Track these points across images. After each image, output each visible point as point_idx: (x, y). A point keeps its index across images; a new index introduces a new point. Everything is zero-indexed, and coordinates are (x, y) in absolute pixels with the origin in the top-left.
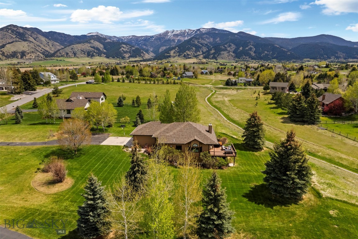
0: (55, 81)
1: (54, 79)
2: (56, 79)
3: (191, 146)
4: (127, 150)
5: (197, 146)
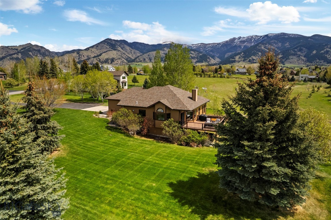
1: (113, 70)
3: (156, 112)
4: (96, 115)
5: (163, 111)
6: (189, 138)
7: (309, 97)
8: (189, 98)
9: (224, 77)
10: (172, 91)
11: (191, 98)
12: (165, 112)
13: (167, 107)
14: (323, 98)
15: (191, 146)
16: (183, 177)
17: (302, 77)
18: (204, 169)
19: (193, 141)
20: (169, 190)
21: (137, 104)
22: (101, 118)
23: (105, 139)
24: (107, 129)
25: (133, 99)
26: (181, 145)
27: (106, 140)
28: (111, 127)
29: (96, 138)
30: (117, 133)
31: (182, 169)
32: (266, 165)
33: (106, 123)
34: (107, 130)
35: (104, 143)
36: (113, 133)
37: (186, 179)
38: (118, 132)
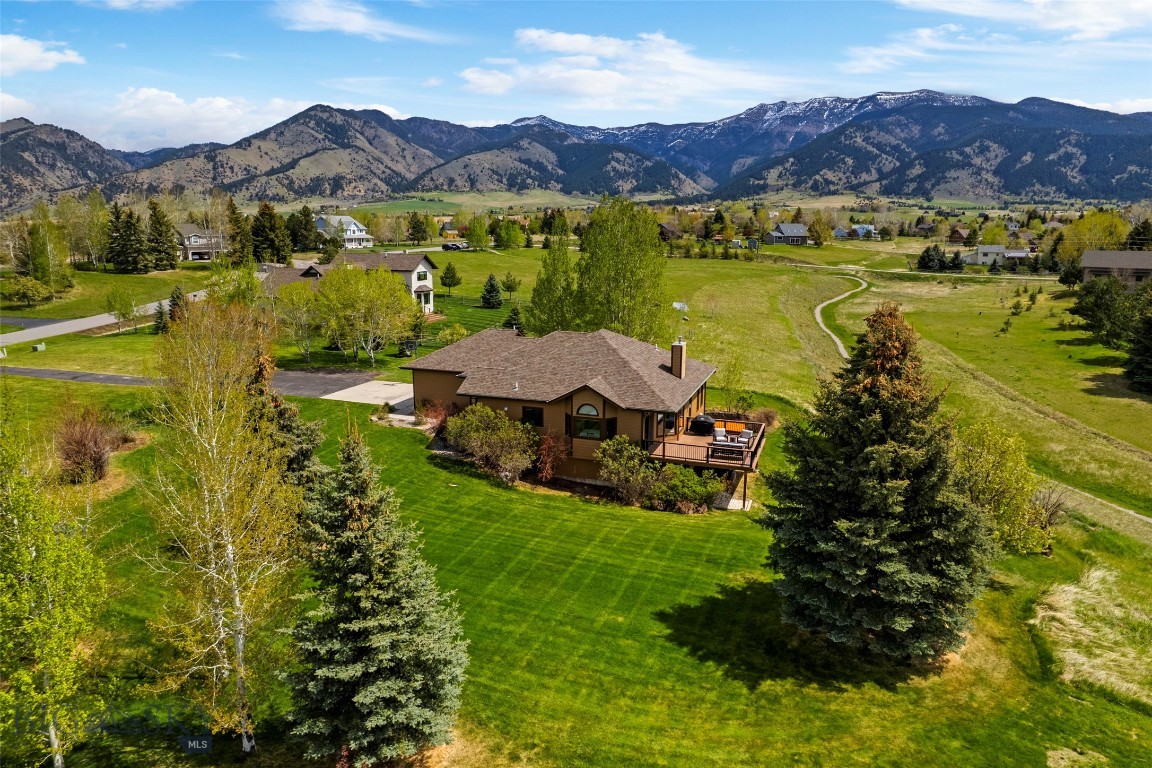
0: (360, 241)
1: (358, 234)
2: (363, 235)
3: (574, 414)
4: (380, 419)
5: (595, 413)
6: (673, 488)
7: (1003, 330)
8: (663, 367)
9: (736, 256)
10: (614, 350)
11: (669, 370)
12: (601, 416)
13: (606, 402)
14: (1044, 333)
15: (679, 511)
16: (688, 597)
17: (985, 255)
18: (731, 576)
19: (685, 497)
20: (660, 629)
21: (517, 390)
22: (398, 429)
23: (443, 499)
24: (436, 465)
25: (501, 374)
26: (652, 508)
27: (447, 502)
28: (445, 459)
29: (416, 495)
30: (466, 477)
31: (678, 577)
32: (885, 569)
33: (423, 447)
34: (434, 469)
35: (445, 509)
36: (457, 478)
37: (694, 603)
38: (471, 475)
